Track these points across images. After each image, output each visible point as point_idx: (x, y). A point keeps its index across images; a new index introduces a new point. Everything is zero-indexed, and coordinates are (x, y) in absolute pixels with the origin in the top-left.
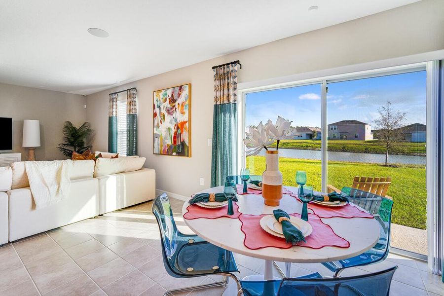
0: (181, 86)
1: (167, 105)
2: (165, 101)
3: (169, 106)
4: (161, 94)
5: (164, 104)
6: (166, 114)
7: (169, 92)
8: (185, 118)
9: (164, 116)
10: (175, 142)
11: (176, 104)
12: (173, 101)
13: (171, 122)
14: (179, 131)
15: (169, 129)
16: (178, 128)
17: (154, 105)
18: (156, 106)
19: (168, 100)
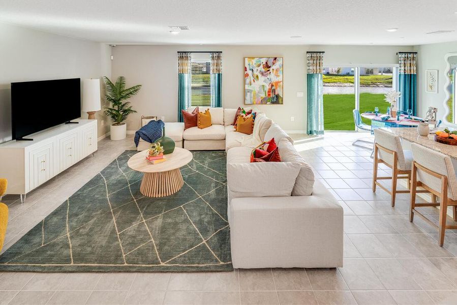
0: (275, 59)
1: (261, 68)
2: (259, 66)
3: (263, 70)
4: (254, 61)
5: (257, 68)
6: (260, 75)
7: (264, 61)
8: (280, 79)
9: (257, 77)
10: (269, 95)
11: (271, 69)
12: (267, 66)
13: (265, 81)
14: (274, 88)
15: (263, 86)
16: (272, 86)
17: (246, 68)
18: (248, 69)
19: (262, 66)
